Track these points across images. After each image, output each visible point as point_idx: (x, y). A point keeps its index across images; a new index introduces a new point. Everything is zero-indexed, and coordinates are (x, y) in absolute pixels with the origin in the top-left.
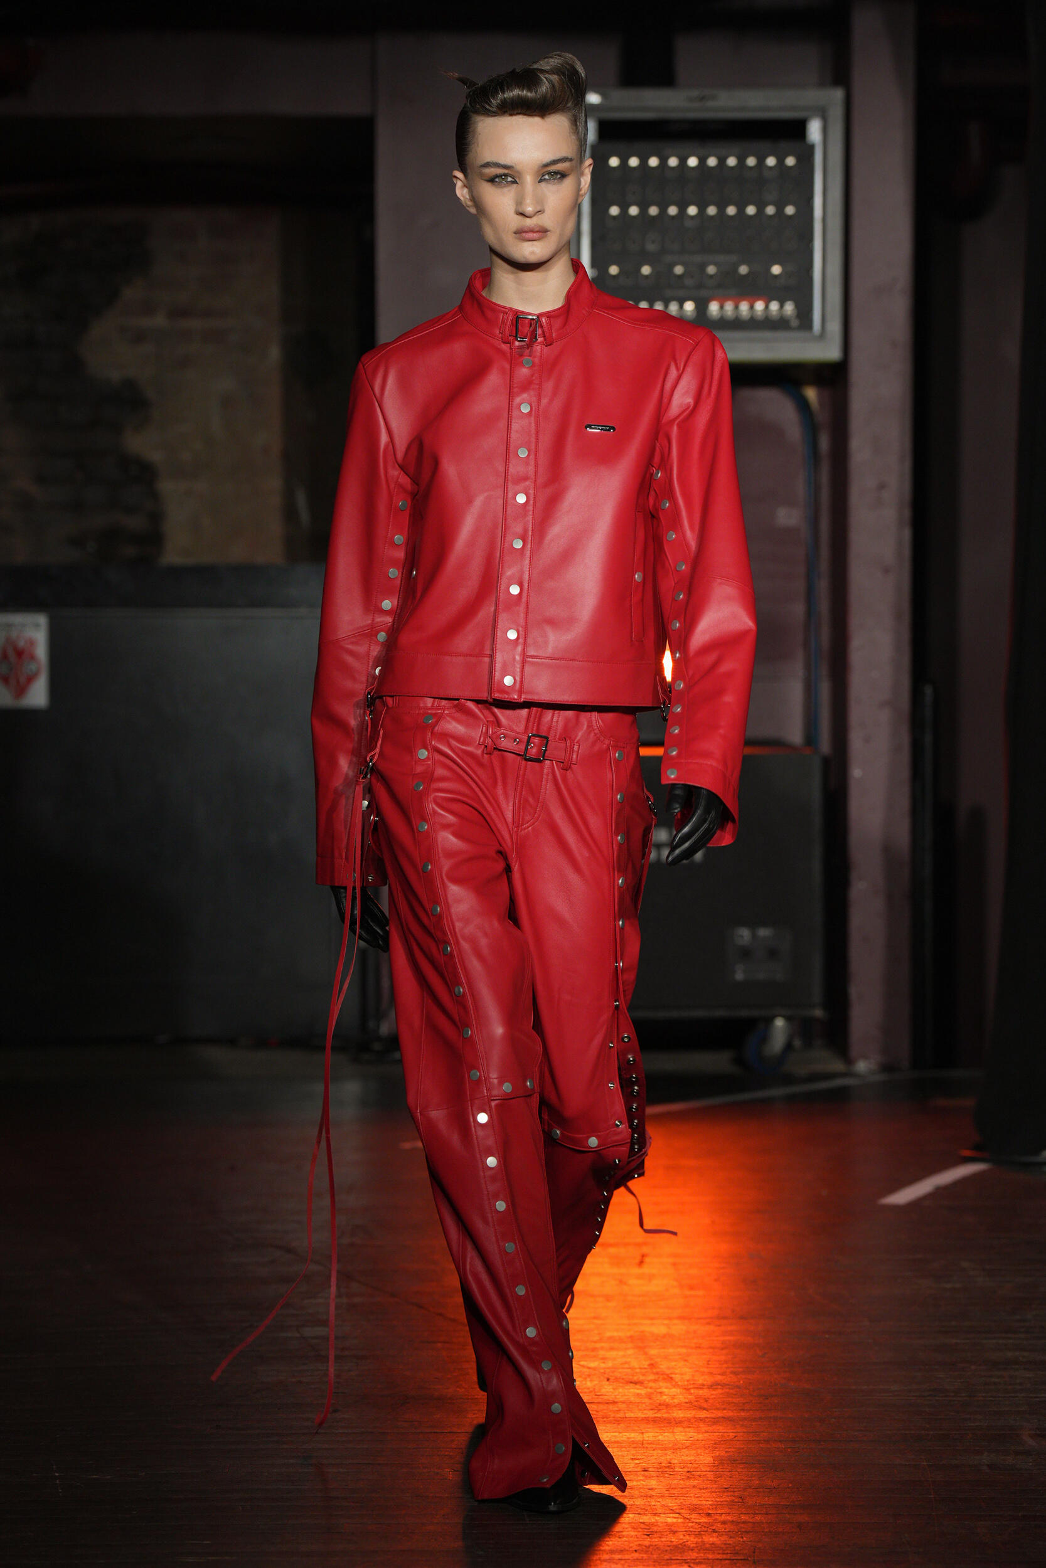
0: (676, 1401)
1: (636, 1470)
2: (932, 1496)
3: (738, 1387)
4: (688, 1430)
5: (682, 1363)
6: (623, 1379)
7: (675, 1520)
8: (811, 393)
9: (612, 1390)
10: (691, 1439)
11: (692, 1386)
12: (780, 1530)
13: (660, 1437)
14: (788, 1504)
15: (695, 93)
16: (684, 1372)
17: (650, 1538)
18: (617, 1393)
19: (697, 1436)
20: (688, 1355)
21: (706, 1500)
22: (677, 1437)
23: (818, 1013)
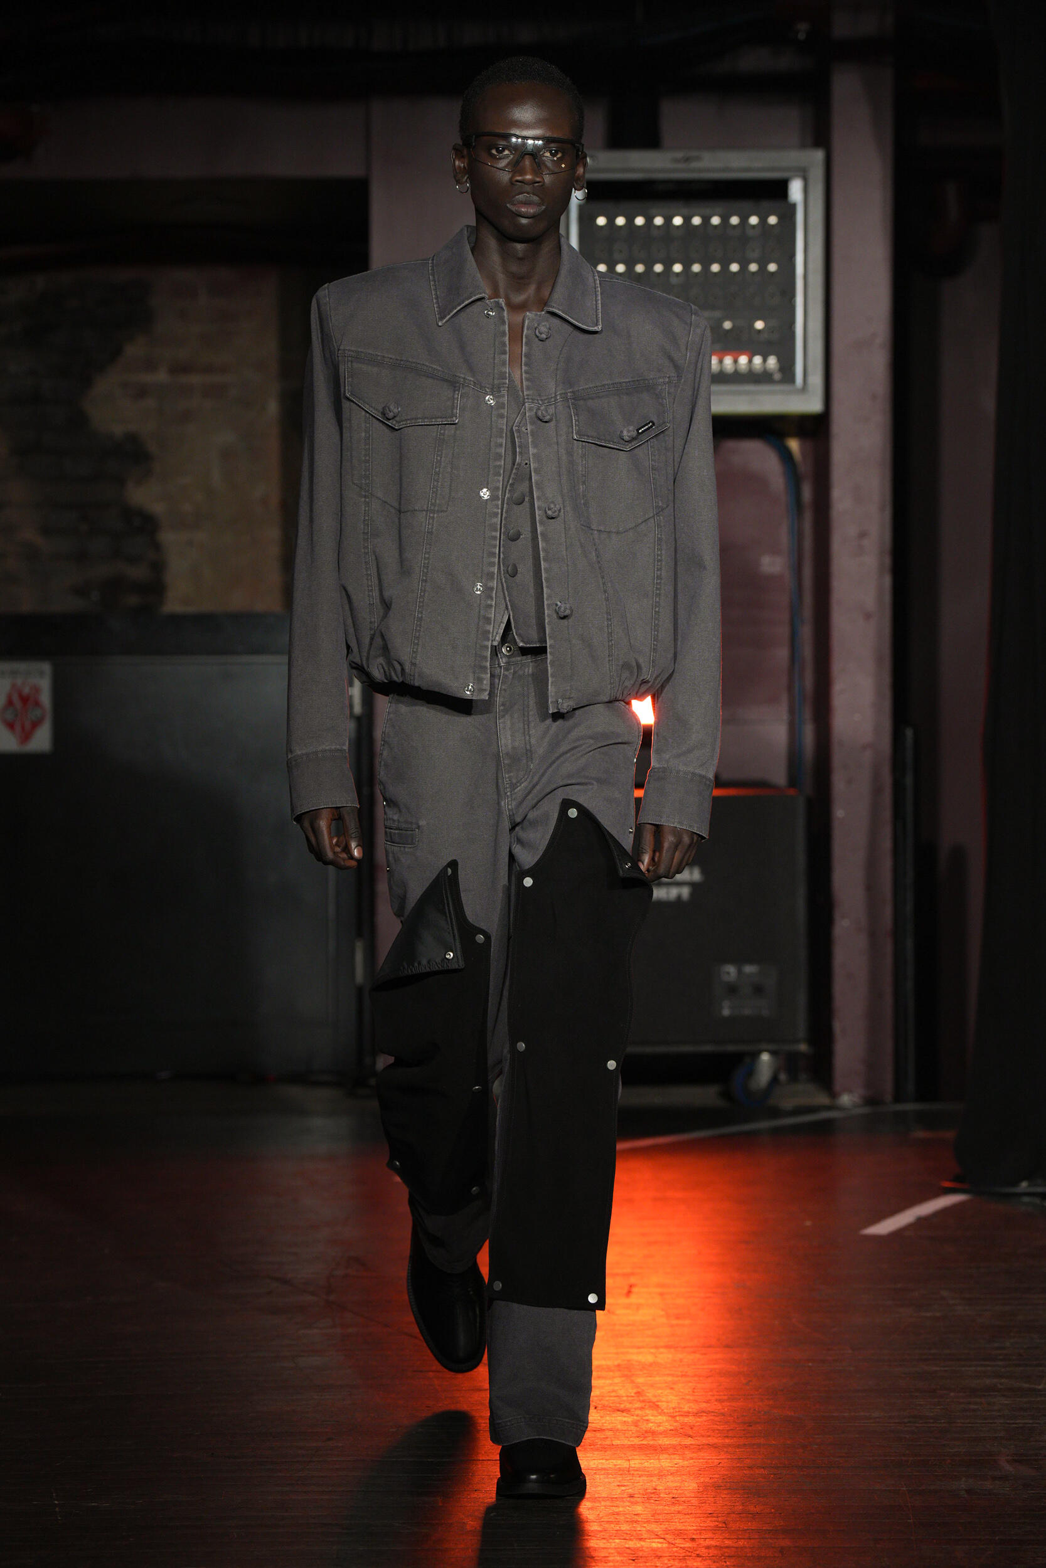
0: (661, 1428)
1: (623, 1496)
2: (911, 1521)
3: (723, 1415)
4: (673, 1456)
5: (668, 1391)
6: (610, 1407)
7: (659, 1545)
8: (794, 445)
9: (599, 1418)
10: (676, 1466)
11: (677, 1414)
12: (763, 1554)
13: (646, 1464)
14: (771, 1529)
15: (680, 155)
16: (670, 1400)
17: (636, 1563)
18: (604, 1421)
19: (681, 1462)
20: (675, 1383)
21: (690, 1525)
22: (662, 1464)
23: (803, 1047)
